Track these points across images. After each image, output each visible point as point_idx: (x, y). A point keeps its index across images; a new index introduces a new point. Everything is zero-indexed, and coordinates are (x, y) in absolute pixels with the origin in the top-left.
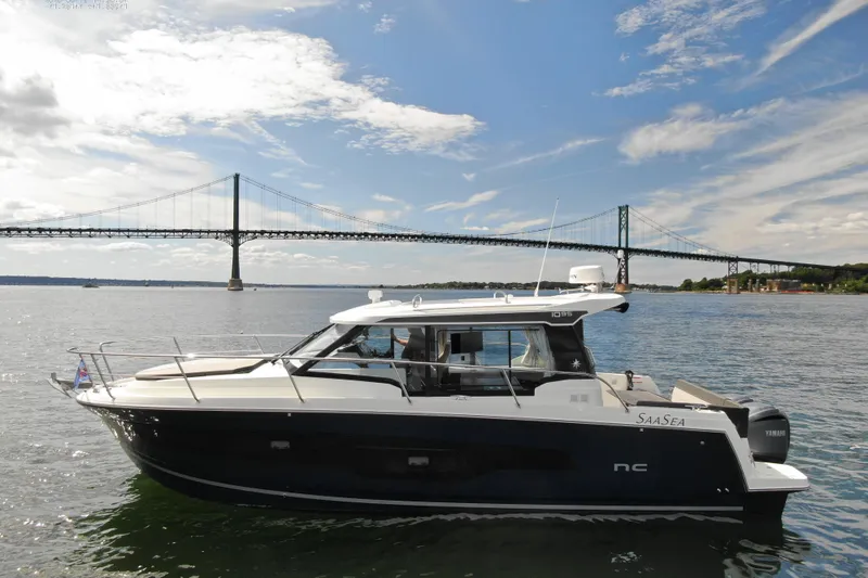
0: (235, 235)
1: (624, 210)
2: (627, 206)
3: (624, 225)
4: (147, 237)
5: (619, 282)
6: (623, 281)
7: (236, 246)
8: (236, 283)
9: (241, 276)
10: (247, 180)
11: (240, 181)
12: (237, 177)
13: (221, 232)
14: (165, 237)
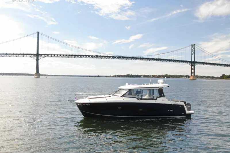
0: (38, 56)
1: (193, 46)
2: (195, 45)
3: (193, 52)
4: (3, 56)
5: (191, 75)
6: (193, 75)
7: (37, 60)
8: (38, 74)
9: (39, 72)
10: (42, 34)
11: (39, 34)
12: (38, 33)
13: (32, 54)
14: (10, 56)
